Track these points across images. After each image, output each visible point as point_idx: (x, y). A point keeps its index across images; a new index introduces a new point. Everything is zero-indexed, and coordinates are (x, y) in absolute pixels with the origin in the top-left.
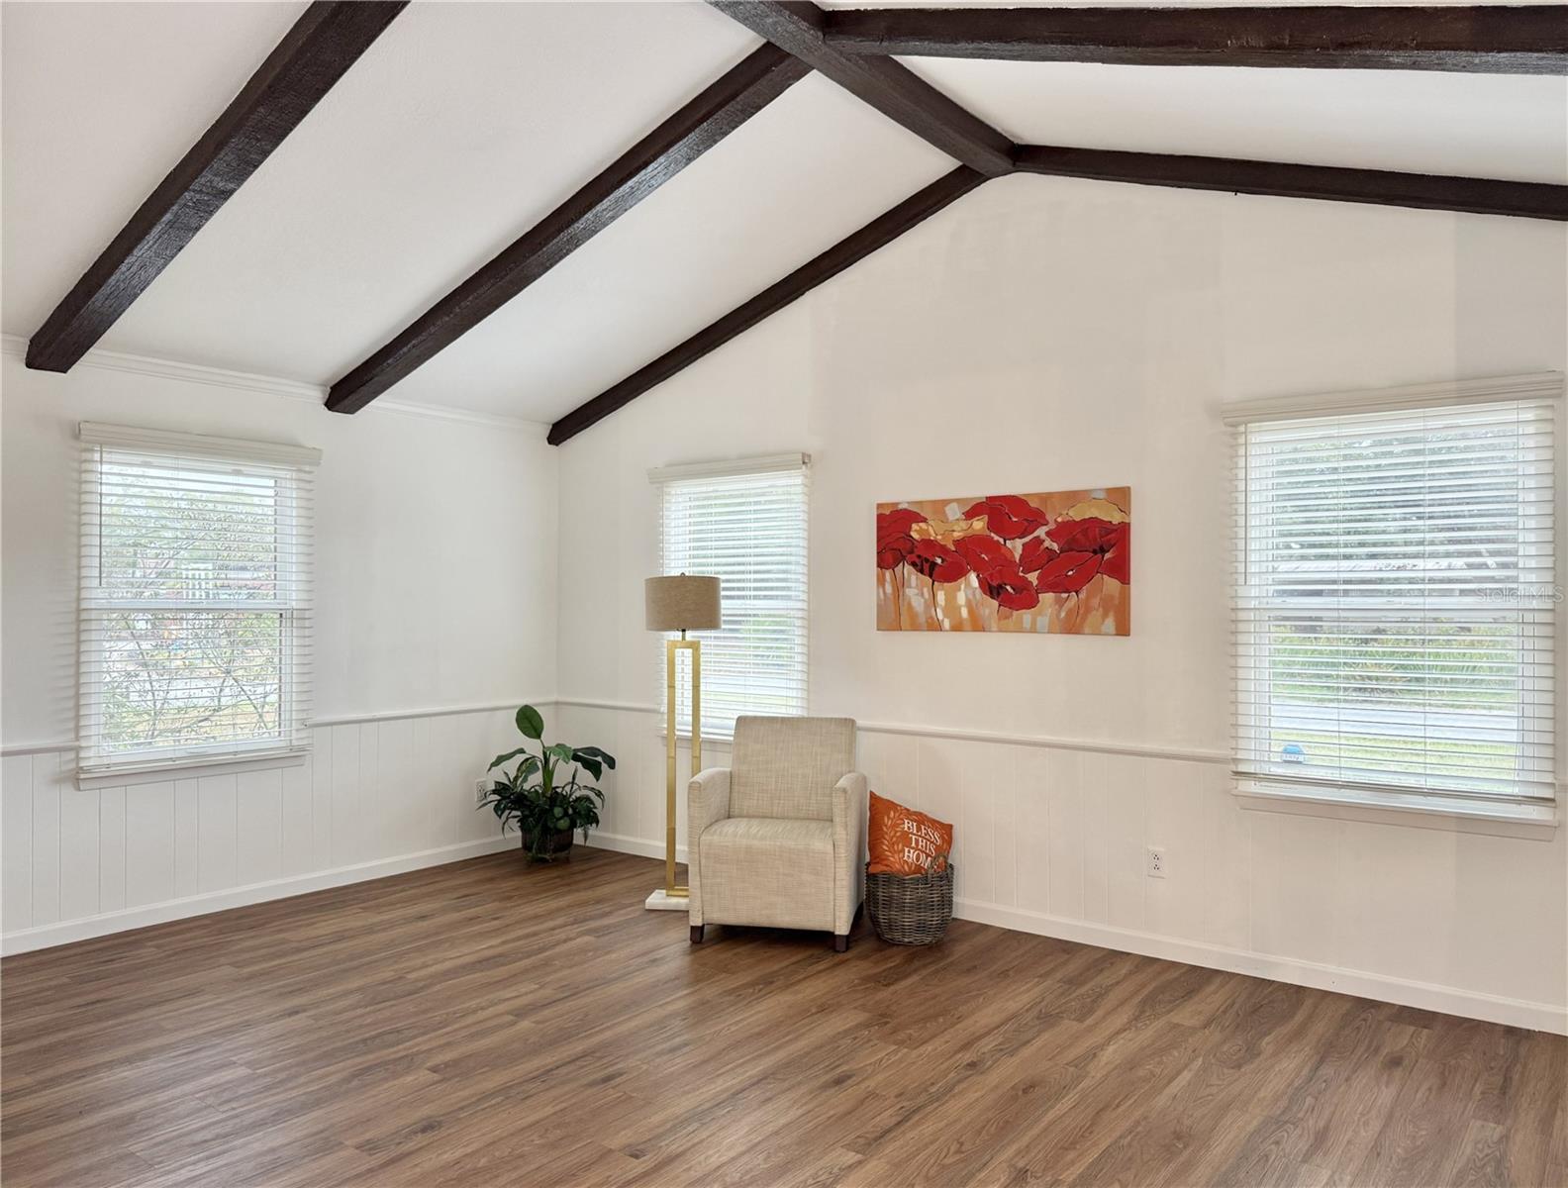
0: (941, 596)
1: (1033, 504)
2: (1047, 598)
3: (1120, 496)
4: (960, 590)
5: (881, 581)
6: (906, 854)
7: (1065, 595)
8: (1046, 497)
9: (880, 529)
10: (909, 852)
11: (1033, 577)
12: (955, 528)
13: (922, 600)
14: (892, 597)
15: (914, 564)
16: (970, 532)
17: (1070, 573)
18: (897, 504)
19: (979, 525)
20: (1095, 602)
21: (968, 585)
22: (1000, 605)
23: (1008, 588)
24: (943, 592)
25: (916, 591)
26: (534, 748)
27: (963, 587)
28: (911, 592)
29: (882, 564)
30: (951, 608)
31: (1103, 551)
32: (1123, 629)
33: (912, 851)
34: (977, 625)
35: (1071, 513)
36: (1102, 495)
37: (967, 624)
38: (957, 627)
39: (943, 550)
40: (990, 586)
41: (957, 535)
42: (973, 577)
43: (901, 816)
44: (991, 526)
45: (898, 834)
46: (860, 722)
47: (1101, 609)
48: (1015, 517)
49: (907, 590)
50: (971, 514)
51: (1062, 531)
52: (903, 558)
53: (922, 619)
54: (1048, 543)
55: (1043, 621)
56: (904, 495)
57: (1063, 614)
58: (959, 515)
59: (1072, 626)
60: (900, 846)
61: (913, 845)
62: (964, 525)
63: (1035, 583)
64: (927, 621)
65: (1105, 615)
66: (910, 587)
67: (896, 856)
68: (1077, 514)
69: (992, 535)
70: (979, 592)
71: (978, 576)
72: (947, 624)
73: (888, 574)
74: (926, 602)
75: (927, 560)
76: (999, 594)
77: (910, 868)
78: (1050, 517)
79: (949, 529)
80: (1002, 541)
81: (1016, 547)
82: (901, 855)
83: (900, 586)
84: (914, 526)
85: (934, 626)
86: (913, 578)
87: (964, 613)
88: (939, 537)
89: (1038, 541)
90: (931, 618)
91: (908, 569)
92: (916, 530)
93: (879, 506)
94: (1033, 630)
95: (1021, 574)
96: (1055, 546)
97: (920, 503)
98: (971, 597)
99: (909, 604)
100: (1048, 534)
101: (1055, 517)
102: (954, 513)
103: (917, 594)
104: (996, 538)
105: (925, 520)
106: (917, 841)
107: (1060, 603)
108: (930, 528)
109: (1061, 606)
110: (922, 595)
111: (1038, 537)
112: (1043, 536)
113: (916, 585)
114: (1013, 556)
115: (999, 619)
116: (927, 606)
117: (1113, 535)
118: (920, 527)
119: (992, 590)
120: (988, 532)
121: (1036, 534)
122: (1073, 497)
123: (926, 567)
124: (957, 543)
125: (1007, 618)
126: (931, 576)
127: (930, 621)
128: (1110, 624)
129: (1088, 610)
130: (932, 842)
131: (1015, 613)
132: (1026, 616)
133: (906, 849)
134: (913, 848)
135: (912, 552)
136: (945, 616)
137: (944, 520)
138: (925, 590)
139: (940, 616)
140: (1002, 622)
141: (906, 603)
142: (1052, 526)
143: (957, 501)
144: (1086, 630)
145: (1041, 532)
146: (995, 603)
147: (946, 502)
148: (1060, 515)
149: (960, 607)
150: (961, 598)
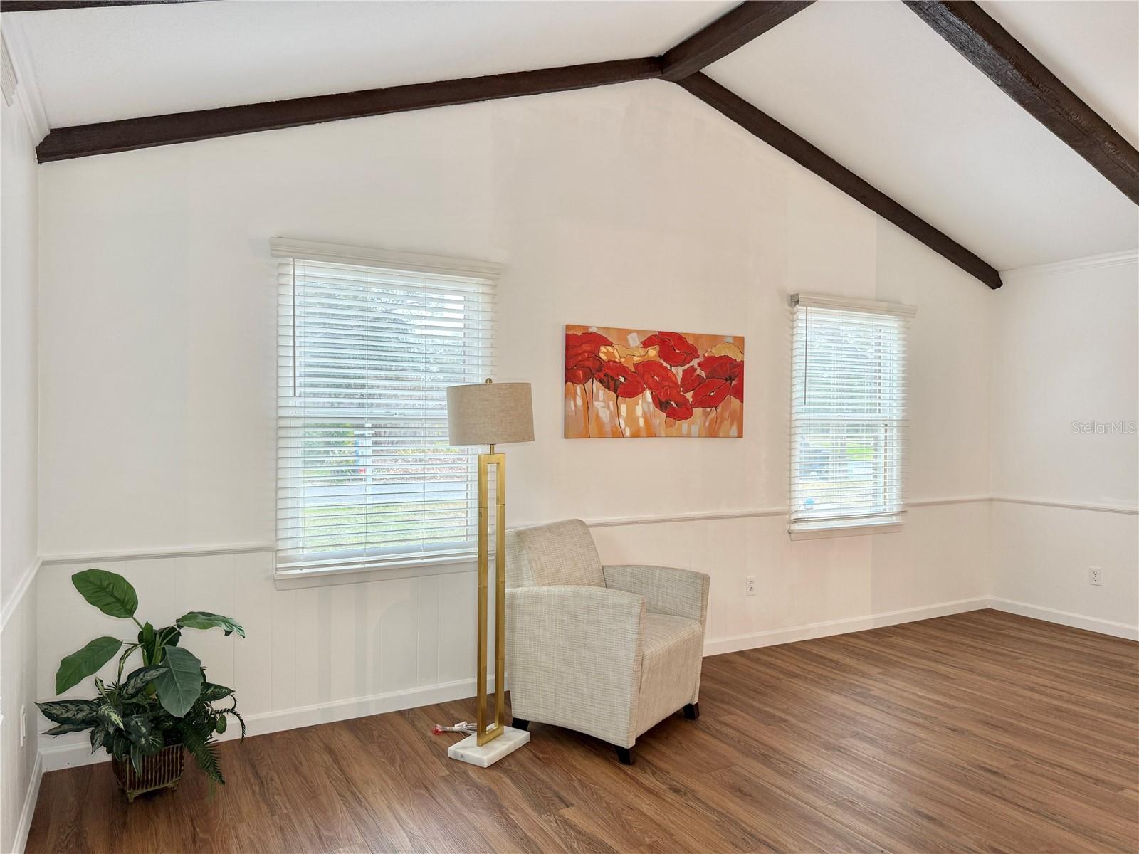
0: (623, 409)
1: (690, 341)
2: (698, 411)
3: (739, 342)
4: (638, 404)
5: (568, 395)
7: (708, 410)
8: (698, 337)
9: (568, 348)
11: (689, 396)
12: (636, 353)
13: (608, 412)
14: (582, 409)
15: (601, 381)
16: (646, 358)
17: (712, 394)
18: (588, 327)
19: (653, 352)
20: (727, 414)
21: (644, 400)
22: (667, 416)
24: (625, 406)
25: (603, 404)
27: (640, 401)
28: (598, 405)
29: (570, 376)
30: (631, 418)
31: (731, 379)
32: (740, 435)
34: (651, 433)
35: (713, 351)
36: (731, 340)
37: (643, 433)
38: (636, 434)
40: (661, 403)
41: (636, 359)
42: (648, 394)
47: (729, 420)
48: (679, 350)
49: (596, 404)
50: (647, 343)
51: (709, 363)
52: (592, 376)
53: (608, 428)
54: (699, 371)
55: (695, 429)
56: (595, 321)
57: (707, 423)
58: (638, 343)
59: (712, 432)
62: (642, 351)
63: (691, 400)
64: (612, 430)
65: (732, 424)
66: (598, 400)
68: (718, 352)
69: (662, 362)
70: (652, 406)
71: (652, 393)
72: (628, 432)
73: (579, 388)
74: (611, 412)
75: (613, 379)
76: (666, 408)
78: (700, 352)
79: (631, 353)
80: (669, 367)
81: (678, 372)
83: (589, 400)
84: (603, 349)
85: (618, 434)
86: (601, 393)
88: (622, 360)
89: (692, 369)
90: (615, 426)
91: (596, 384)
92: (604, 352)
93: (568, 327)
94: (689, 435)
95: (682, 393)
96: (703, 374)
97: (607, 329)
98: (646, 410)
99: (598, 417)
100: (699, 364)
101: (704, 353)
102: (634, 341)
103: (603, 407)
104: (665, 364)
107: (706, 415)
108: (615, 351)
109: (706, 418)
110: (608, 407)
111: (692, 366)
112: (696, 366)
114: (676, 379)
115: (666, 428)
116: (611, 416)
117: (737, 369)
118: (607, 350)
119: (661, 404)
120: (659, 359)
121: (691, 364)
122: (715, 339)
124: (636, 365)
125: (672, 426)
126: (615, 392)
127: (614, 429)
128: (734, 429)
129: (723, 420)
131: (677, 422)
132: (684, 425)
135: (601, 371)
136: (626, 425)
137: (627, 346)
138: (611, 403)
139: (623, 425)
140: (669, 429)
141: (594, 416)
142: (701, 359)
143: (638, 331)
144: (721, 435)
145: (695, 363)
146: (664, 415)
147: (629, 331)
148: (707, 351)
149: (638, 418)
150: (639, 411)
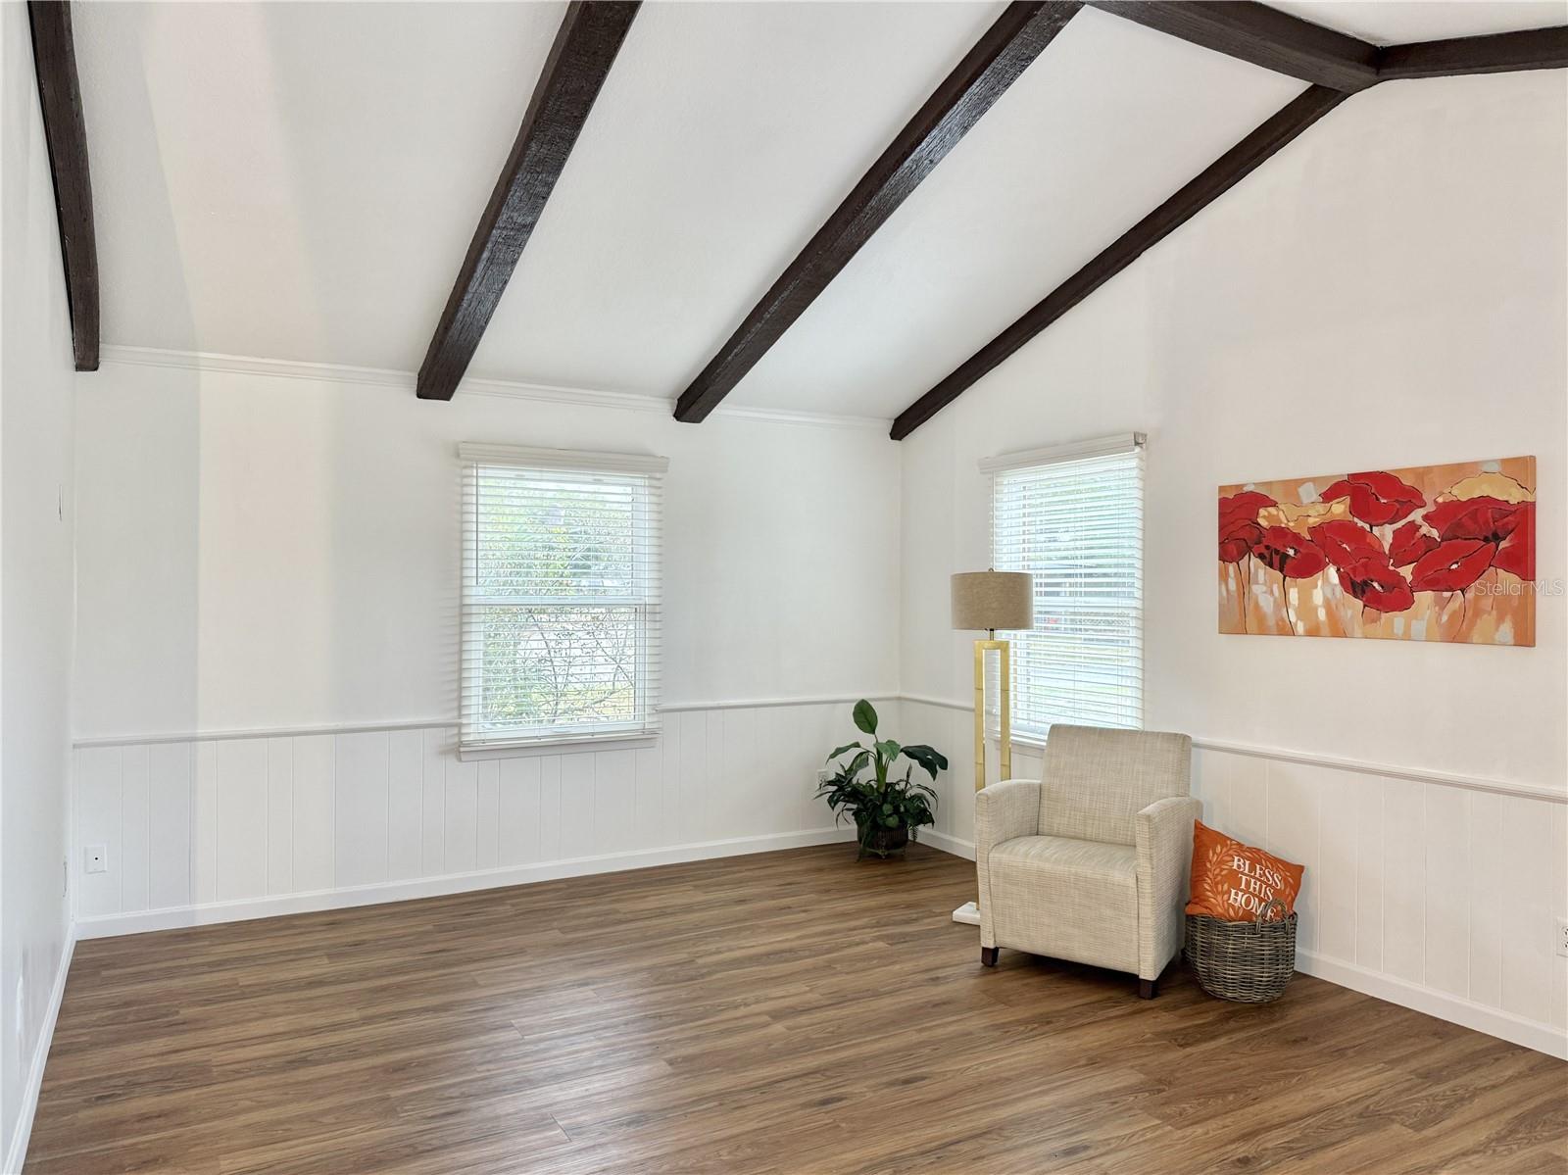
0: (1293, 595)
1: (1407, 481)
2: (1424, 598)
3: (1522, 469)
4: (1316, 587)
5: (1223, 576)
6: (1233, 896)
7: (1447, 594)
8: (1423, 473)
9: (1222, 515)
10: (1237, 894)
11: (1407, 572)
12: (1310, 513)
13: (1272, 599)
14: (1236, 595)
15: (1261, 556)
16: (1328, 518)
17: (1454, 566)
18: (1243, 486)
19: (1340, 508)
20: (1487, 603)
21: (1326, 581)
22: (1365, 606)
23: (1376, 585)
24: (1296, 590)
25: (1264, 589)
26: (868, 741)
27: (1320, 583)
28: (1258, 589)
29: (1225, 556)
30: (1306, 608)
31: (1497, 538)
32: (1525, 638)
33: (1240, 894)
34: (1338, 631)
35: (1455, 491)
36: (1496, 468)
37: (1325, 630)
38: (1313, 632)
39: (1296, 539)
40: (1353, 583)
41: (1313, 521)
42: (1332, 571)
43: (1231, 852)
44: (1355, 509)
45: (1224, 873)
46: (1196, 738)
47: (1494, 612)
48: (1384, 498)
49: (1254, 588)
50: (1329, 496)
51: (1445, 514)
52: (1250, 549)
53: (1271, 622)
54: (1425, 529)
55: (1419, 627)
56: (1249, 475)
57: (1445, 618)
58: (1315, 497)
59: (1457, 633)
60: (1226, 887)
61: (1243, 887)
62: (1321, 508)
63: (1409, 578)
64: (1278, 625)
65: (1500, 619)
66: (1257, 583)
67: (1219, 898)
68: (1463, 492)
69: (1356, 520)
70: (1339, 589)
71: (1338, 570)
72: (1300, 628)
73: (1232, 567)
74: (1275, 601)
75: (1277, 552)
76: (1364, 592)
77: (1236, 913)
78: (1427, 497)
79: (1305, 513)
80: (1367, 527)
81: (1385, 534)
82: (1226, 897)
83: (1245, 582)
84: (1262, 512)
85: (1286, 630)
86: (1261, 573)
87: (1322, 614)
88: (1291, 524)
89: (1413, 527)
90: (1283, 620)
91: (1255, 561)
92: (1264, 517)
93: (1222, 489)
94: (1407, 637)
95: (1391, 568)
96: (1435, 533)
97: (1269, 484)
98: (1329, 596)
99: (1257, 606)
100: (1426, 518)
101: (1434, 497)
102: (1310, 494)
103: (1265, 592)
104: (1360, 524)
105: (1274, 504)
106: (1248, 884)
107: (1442, 605)
108: (1281, 512)
109: (1443, 608)
110: (1272, 593)
111: (1412, 523)
112: (1419, 521)
113: (1263, 578)
114: (1381, 546)
115: (1364, 624)
116: (1277, 606)
117: (1510, 518)
118: (1269, 513)
119: (1355, 586)
120: (1350, 517)
121: (1410, 518)
122: (1458, 471)
123: (1276, 560)
124: (1313, 530)
125: (1374, 621)
126: (1281, 571)
127: (1280, 623)
128: (1506, 630)
129: (1477, 613)
130: (1270, 886)
131: (1384, 616)
132: (1398, 619)
133: (1233, 891)
134: (1241, 890)
135: (1260, 543)
136: (1298, 618)
137: (1298, 504)
138: (1275, 588)
139: (1293, 619)
140: (1367, 626)
141: (1252, 605)
142: (1430, 508)
143: (1313, 480)
144: (1475, 637)
145: (1417, 516)
146: (1359, 603)
147: (1299, 482)
148: (1441, 494)
149: (1315, 609)
150: (1318, 597)
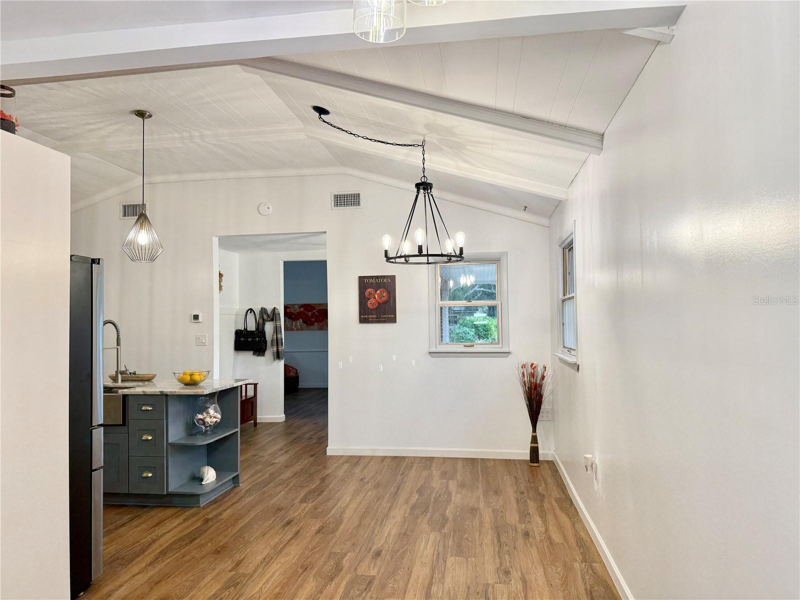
33: (292, 373)
39: (295, 315)
44: (304, 310)
87: (299, 327)
105: (290, 308)
113: (288, 321)
123: (291, 318)
